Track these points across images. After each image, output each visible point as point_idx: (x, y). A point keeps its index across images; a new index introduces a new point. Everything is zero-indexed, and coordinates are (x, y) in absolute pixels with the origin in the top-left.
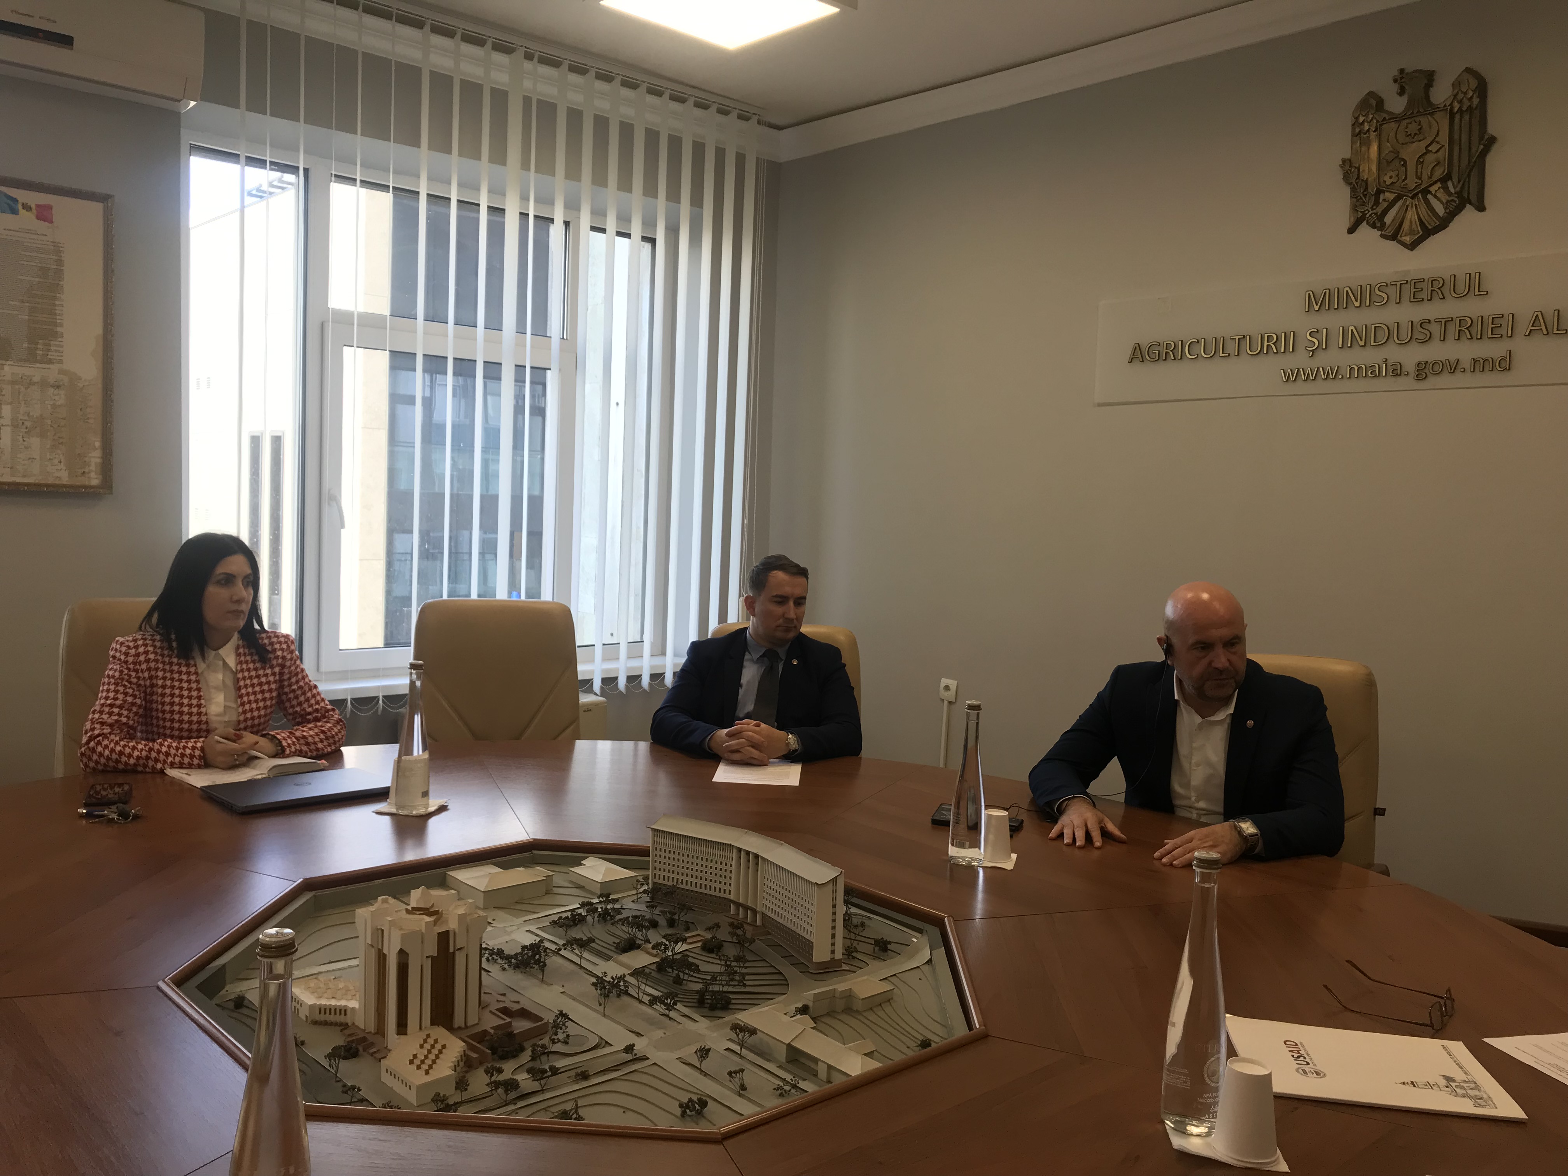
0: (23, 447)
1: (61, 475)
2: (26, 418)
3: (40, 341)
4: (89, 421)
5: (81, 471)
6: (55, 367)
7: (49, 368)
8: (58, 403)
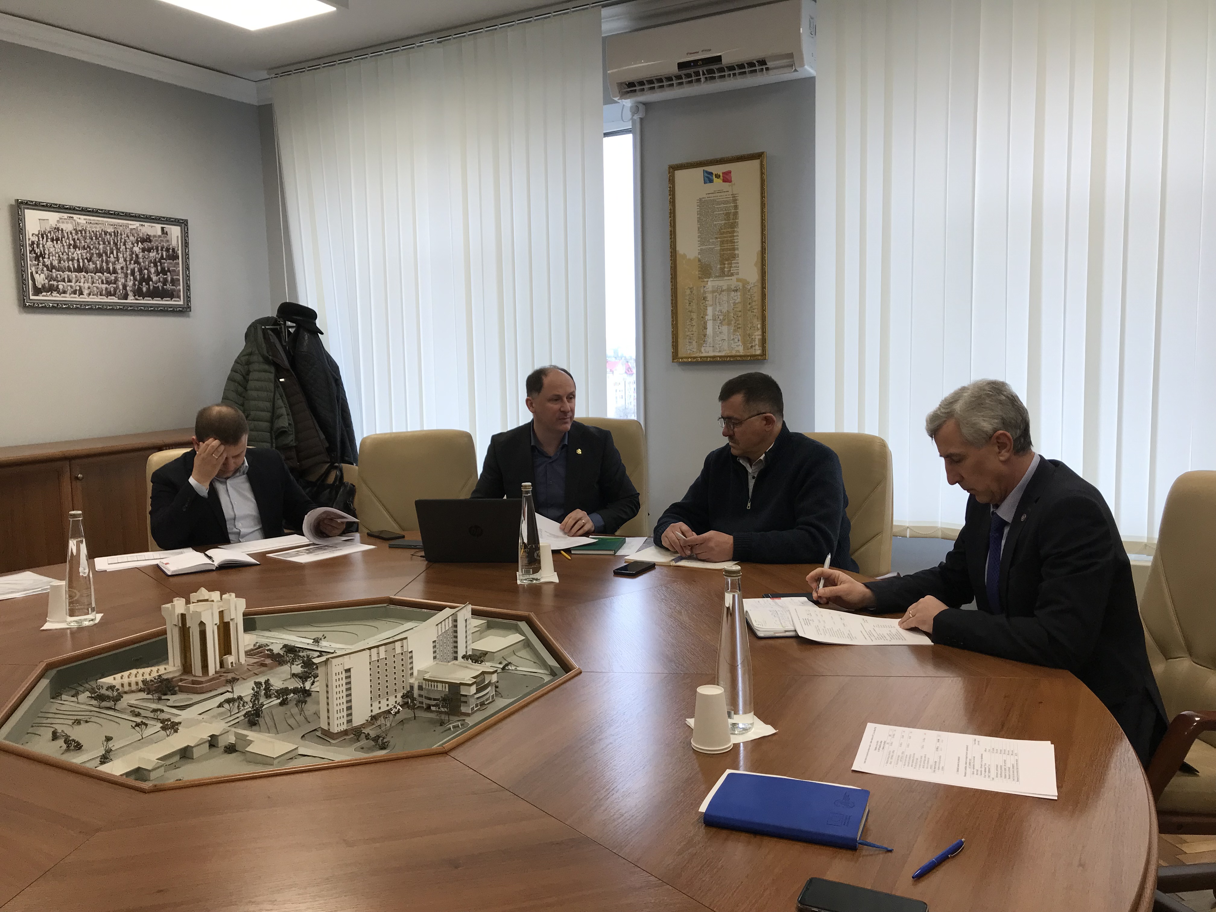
0: (718, 333)
1: (739, 349)
2: (720, 314)
3: (727, 262)
4: (754, 311)
5: (750, 345)
6: (734, 278)
7: (731, 279)
8: (737, 302)
